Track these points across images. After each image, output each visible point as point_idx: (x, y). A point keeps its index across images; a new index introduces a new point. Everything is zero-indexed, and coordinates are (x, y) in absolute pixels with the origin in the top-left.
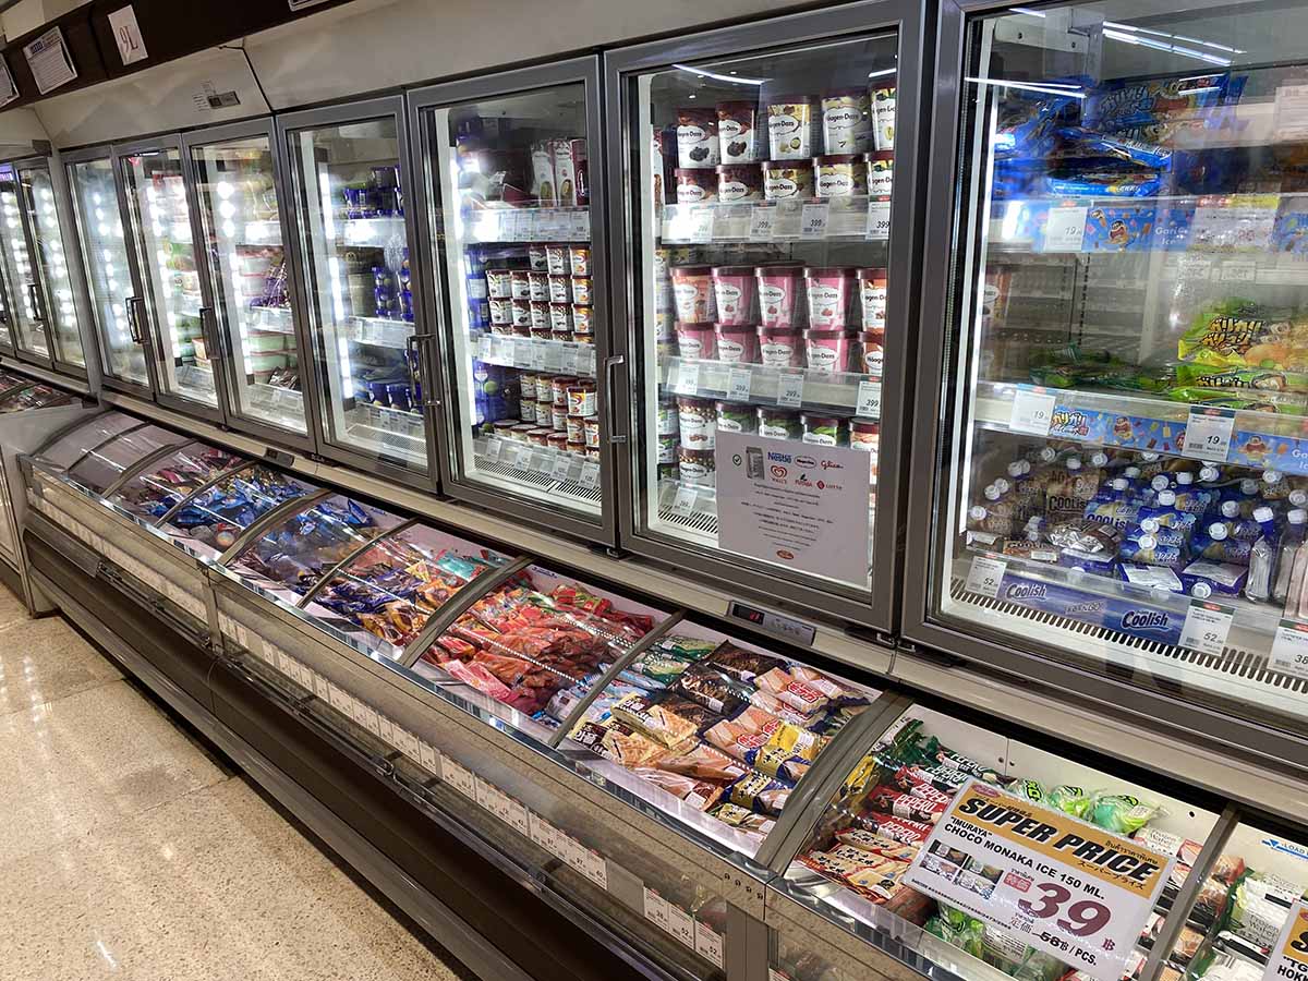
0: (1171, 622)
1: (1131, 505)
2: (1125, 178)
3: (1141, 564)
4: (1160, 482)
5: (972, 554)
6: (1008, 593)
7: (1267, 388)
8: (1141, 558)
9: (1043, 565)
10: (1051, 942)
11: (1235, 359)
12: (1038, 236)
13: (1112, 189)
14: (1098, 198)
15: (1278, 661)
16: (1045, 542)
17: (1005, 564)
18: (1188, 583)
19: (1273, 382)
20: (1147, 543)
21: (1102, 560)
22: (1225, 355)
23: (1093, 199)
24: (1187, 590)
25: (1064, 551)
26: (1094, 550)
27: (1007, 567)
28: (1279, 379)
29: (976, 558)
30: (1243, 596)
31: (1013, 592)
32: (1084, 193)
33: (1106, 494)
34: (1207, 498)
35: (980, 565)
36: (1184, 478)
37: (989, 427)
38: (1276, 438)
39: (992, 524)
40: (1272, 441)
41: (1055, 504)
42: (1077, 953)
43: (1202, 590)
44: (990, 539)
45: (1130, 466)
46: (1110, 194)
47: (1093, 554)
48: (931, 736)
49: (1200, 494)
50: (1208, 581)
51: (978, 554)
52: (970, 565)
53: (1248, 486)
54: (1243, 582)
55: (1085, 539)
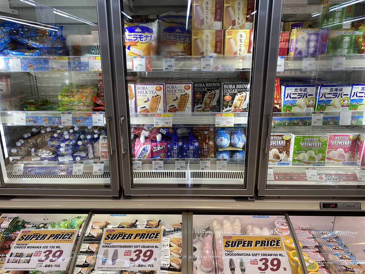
0: (70, 169)
1: (60, 140)
2: (30, 51)
3: (63, 155)
4: (66, 133)
5: (13, 164)
6: (26, 172)
7: (81, 106)
8: (63, 154)
9: (36, 162)
10: (48, 267)
11: (72, 99)
12: (9, 68)
13: (26, 54)
14: (23, 56)
15: (95, 172)
16: (37, 155)
17: (24, 164)
18: (74, 157)
19: (82, 104)
20: (62, 150)
21: (52, 157)
22: (70, 98)
23: (21, 57)
24: (74, 160)
25: (42, 157)
26: (50, 154)
27: (24, 165)
28: (83, 103)
29: (14, 164)
30: (88, 158)
31: (27, 172)
32: (19, 55)
33: (53, 139)
34: (78, 135)
35: (16, 166)
36: (71, 131)
37: (9, 125)
38: (82, 118)
39: (20, 153)
40: (81, 119)
41: (40, 144)
42: (55, 266)
43: (78, 159)
44: (19, 158)
45: (57, 130)
46: (26, 55)
47: (50, 155)
48: (22, 220)
49: (76, 134)
50: (80, 156)
51: (15, 163)
52: (13, 167)
53: (86, 130)
54: (87, 155)
55: (47, 152)
